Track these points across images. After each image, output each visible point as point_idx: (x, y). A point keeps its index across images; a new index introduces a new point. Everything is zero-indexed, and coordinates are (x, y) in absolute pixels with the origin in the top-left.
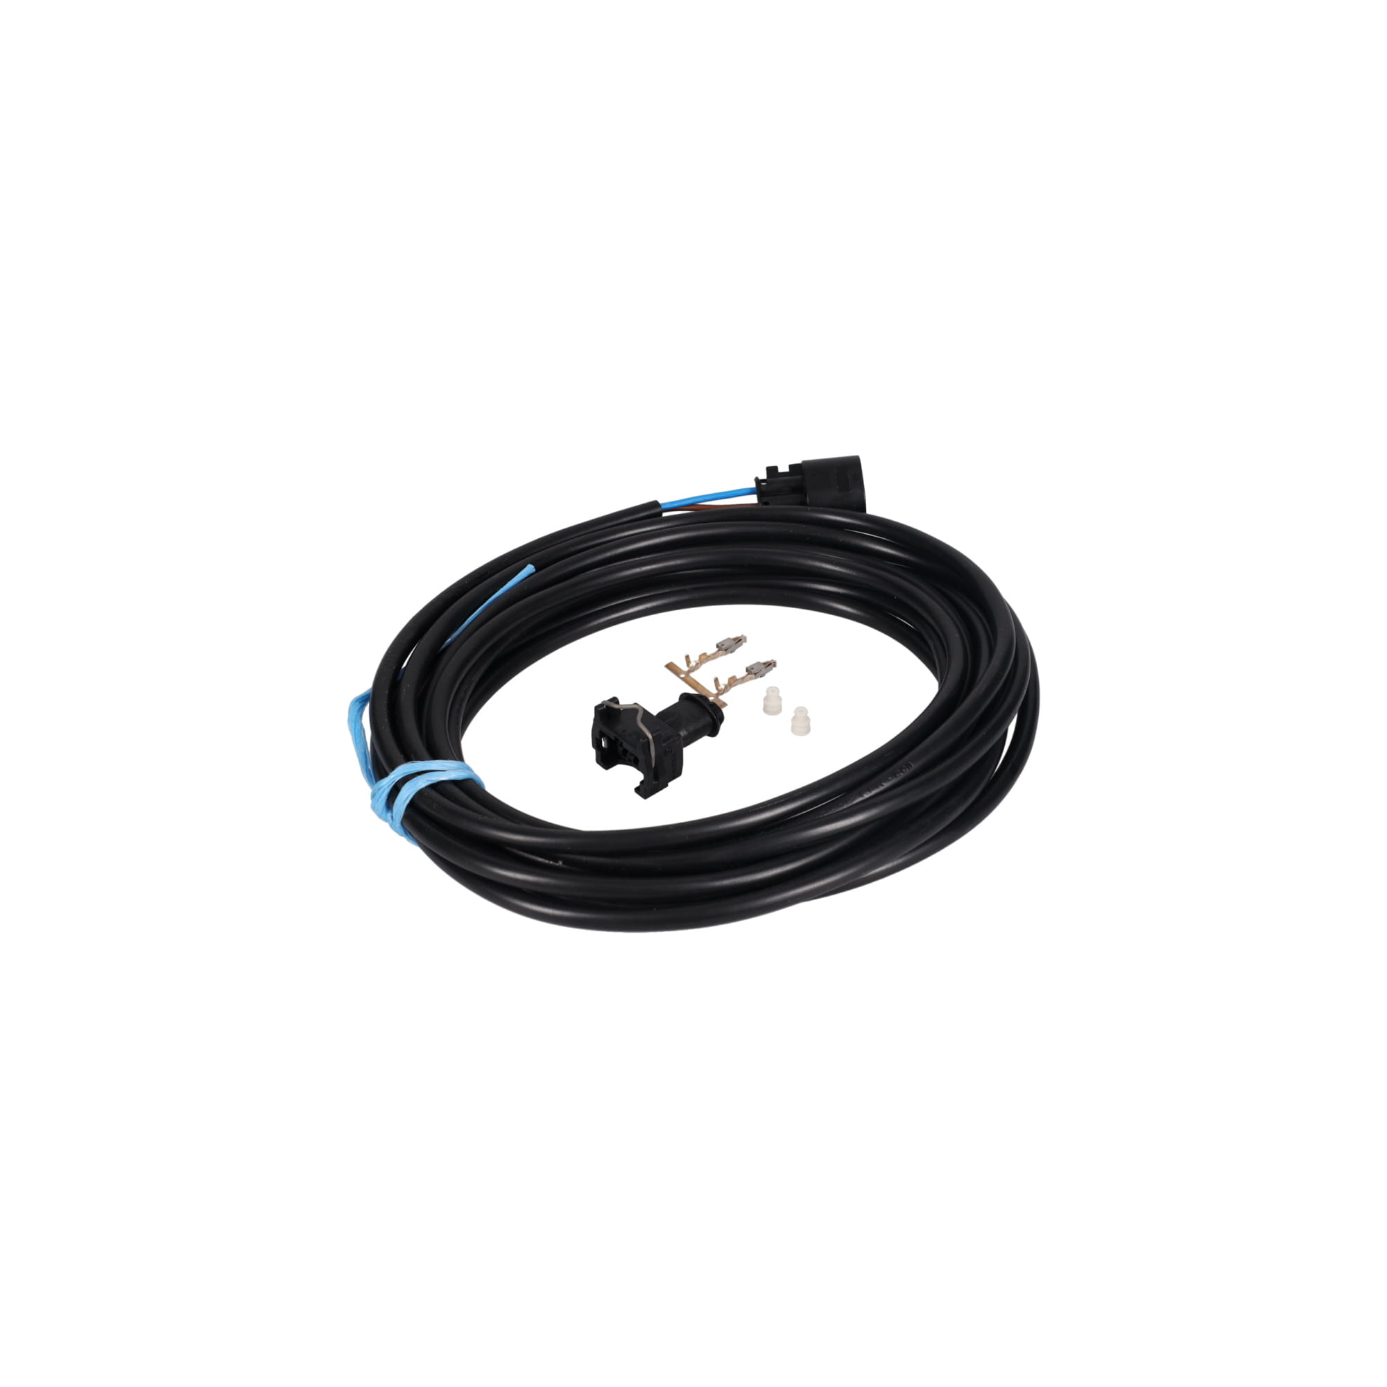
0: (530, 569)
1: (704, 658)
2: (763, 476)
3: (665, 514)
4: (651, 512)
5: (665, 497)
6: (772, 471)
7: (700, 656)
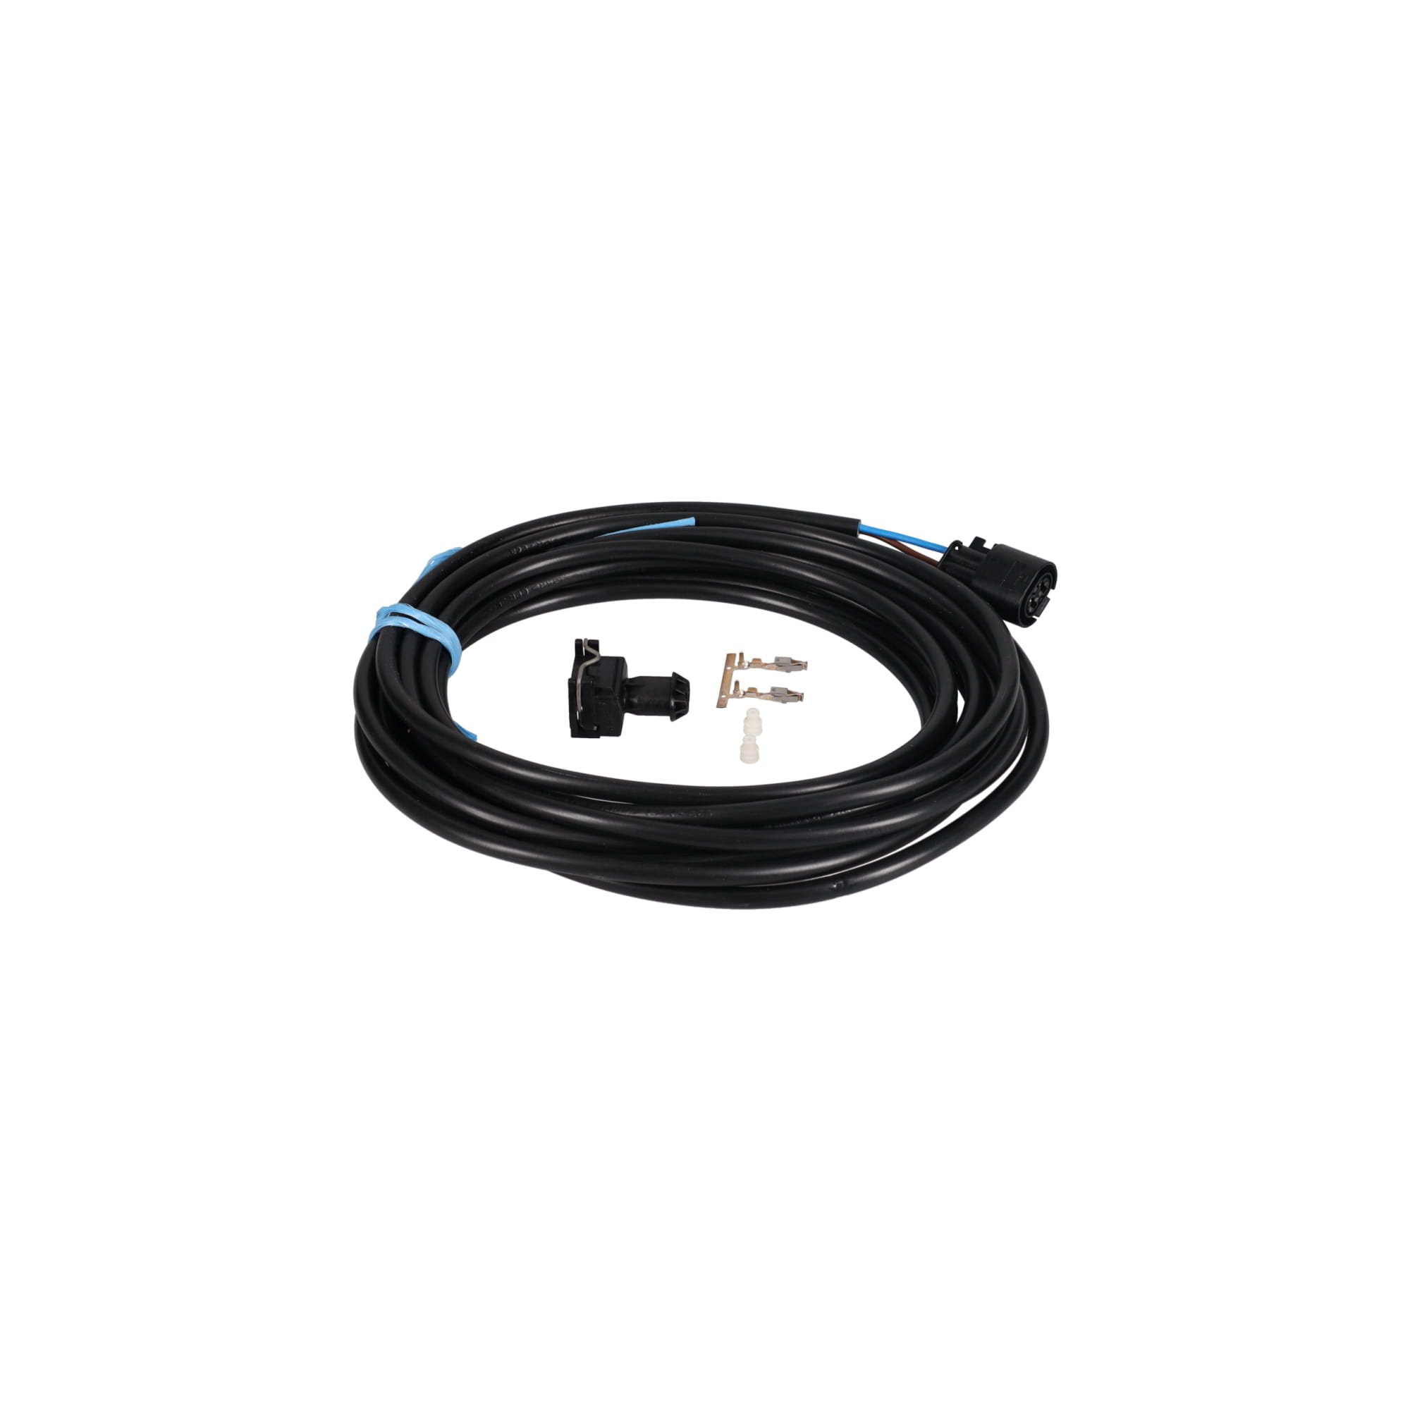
0: (691, 521)
1: (756, 663)
2: (967, 543)
3: (862, 537)
4: (848, 528)
5: (869, 519)
6: (978, 542)
7: (754, 660)
